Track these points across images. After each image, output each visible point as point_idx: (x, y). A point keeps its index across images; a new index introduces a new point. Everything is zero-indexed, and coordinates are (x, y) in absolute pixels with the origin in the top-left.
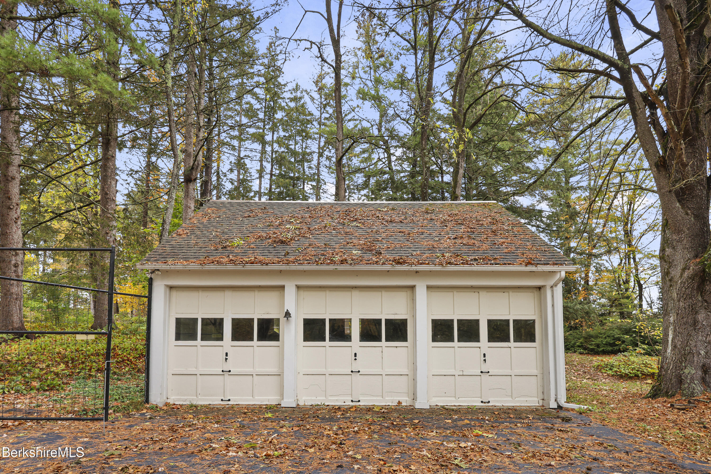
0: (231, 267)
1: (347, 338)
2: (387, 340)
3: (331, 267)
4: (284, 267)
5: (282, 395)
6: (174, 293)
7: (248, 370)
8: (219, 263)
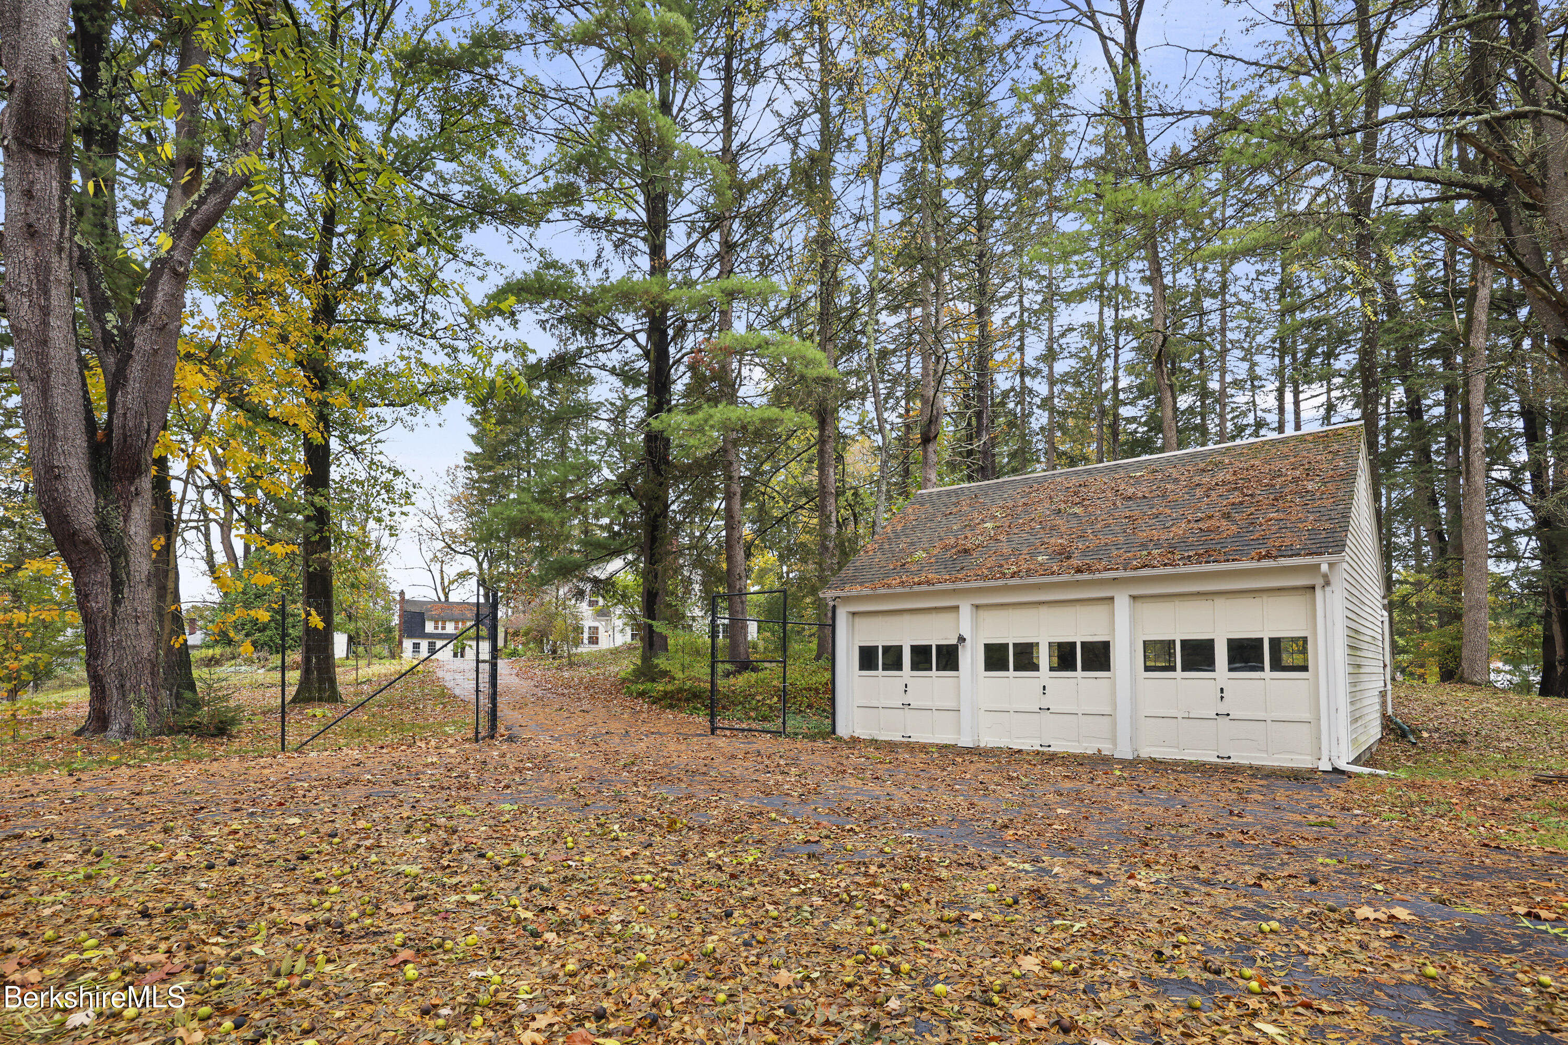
0: (900, 590)
1: (1036, 668)
2: (1083, 669)
3: (1000, 582)
4: (950, 586)
5: (959, 733)
6: (858, 620)
7: (928, 704)
8: (889, 586)
